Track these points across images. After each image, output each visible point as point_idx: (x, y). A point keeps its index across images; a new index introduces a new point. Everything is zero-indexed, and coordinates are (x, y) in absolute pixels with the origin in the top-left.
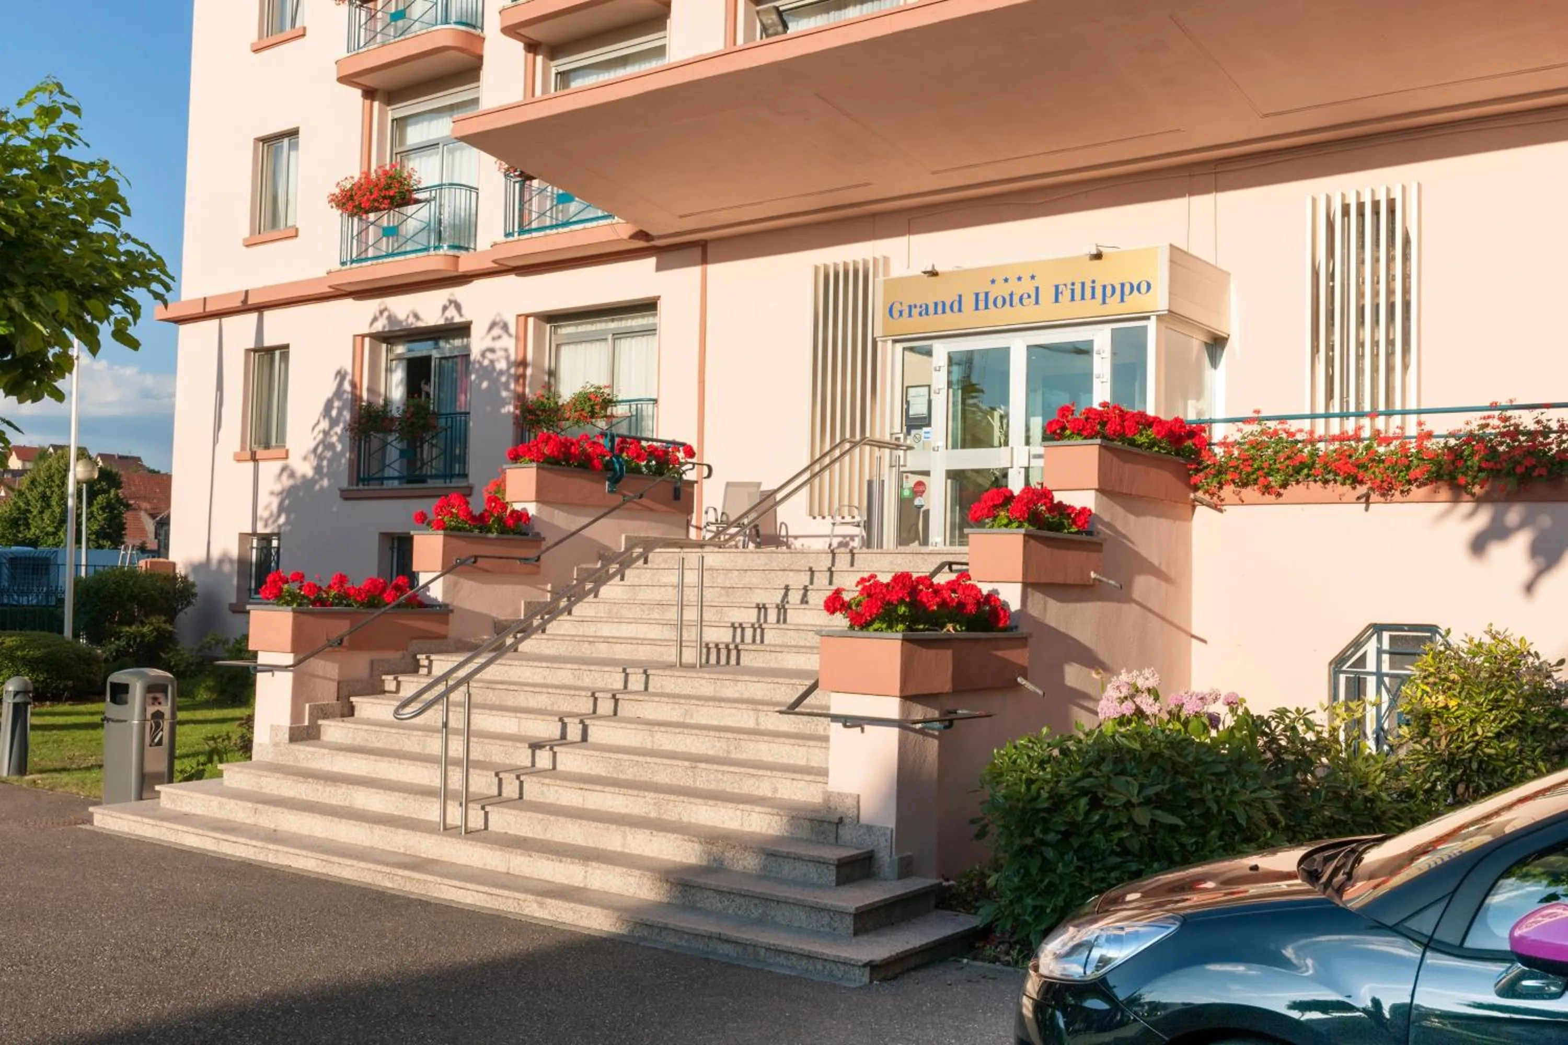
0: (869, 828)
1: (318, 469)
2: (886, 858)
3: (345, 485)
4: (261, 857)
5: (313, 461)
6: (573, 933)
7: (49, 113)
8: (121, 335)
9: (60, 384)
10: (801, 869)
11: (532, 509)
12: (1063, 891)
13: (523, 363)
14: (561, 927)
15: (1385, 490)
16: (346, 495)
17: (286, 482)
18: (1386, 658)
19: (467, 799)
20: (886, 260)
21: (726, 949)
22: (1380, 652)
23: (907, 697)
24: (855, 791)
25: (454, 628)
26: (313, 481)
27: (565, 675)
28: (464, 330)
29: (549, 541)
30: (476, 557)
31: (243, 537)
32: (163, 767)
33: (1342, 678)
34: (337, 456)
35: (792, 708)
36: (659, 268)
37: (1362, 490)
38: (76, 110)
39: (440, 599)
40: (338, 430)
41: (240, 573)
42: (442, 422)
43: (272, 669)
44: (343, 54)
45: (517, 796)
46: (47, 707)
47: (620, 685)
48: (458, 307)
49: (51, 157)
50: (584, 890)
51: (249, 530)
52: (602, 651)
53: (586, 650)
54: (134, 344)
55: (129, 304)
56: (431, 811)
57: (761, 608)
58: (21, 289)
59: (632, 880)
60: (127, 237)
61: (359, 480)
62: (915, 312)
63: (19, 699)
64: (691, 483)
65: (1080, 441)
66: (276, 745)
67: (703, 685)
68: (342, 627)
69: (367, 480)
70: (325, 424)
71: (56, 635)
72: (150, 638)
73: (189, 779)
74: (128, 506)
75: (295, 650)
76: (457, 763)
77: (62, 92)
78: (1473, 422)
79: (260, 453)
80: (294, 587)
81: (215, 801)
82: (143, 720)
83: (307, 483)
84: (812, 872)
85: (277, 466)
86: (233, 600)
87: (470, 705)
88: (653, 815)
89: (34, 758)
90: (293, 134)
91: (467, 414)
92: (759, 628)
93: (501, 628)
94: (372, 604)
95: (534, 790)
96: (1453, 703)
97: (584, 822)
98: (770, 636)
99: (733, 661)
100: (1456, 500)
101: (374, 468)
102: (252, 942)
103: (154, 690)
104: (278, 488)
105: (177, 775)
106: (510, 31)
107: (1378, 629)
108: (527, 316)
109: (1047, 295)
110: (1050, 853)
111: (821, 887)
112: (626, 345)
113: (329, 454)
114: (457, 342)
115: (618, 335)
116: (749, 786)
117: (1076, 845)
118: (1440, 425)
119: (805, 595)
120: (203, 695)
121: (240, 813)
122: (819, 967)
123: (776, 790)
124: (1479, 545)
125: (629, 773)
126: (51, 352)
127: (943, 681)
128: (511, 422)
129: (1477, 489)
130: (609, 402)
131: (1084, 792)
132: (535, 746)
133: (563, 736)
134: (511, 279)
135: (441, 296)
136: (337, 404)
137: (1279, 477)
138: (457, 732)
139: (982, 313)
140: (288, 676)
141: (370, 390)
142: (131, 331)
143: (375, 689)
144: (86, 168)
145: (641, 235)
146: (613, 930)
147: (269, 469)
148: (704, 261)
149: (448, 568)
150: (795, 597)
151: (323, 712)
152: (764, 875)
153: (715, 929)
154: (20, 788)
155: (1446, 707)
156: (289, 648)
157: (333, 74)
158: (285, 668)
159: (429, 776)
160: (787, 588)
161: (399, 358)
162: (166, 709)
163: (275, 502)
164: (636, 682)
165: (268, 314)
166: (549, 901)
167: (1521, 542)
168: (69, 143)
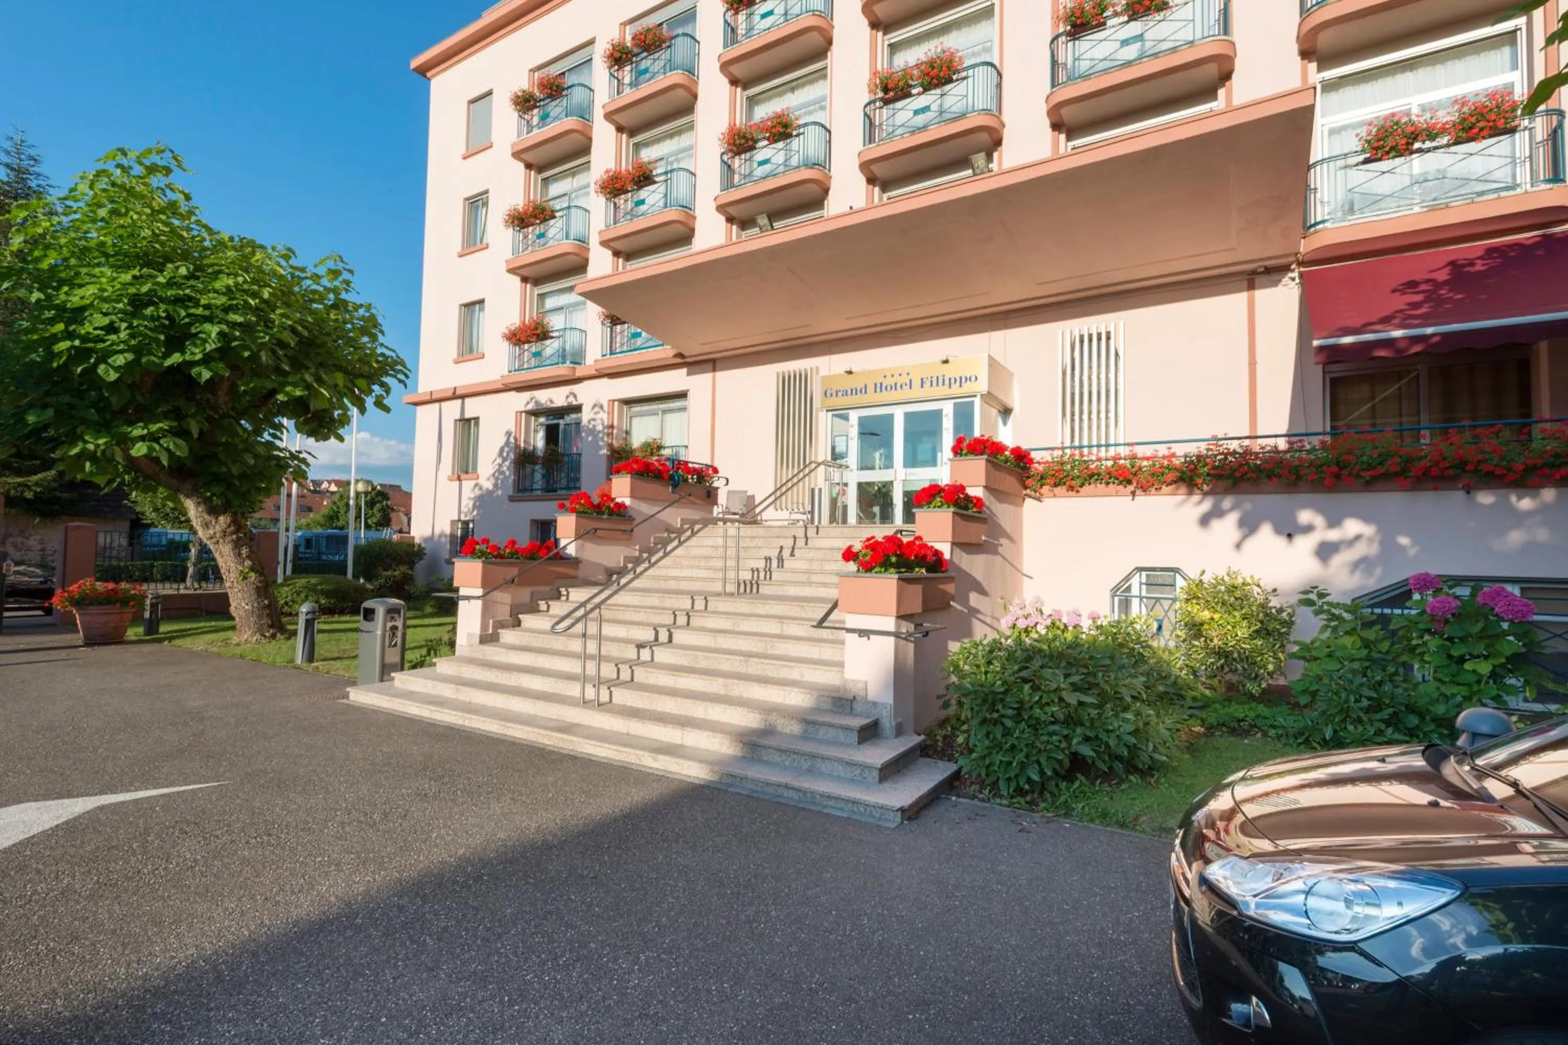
0: (875, 704)
1: (495, 485)
2: (888, 723)
3: (511, 493)
4: (460, 722)
5: (493, 481)
6: (681, 781)
7: (335, 273)
8: (379, 404)
9: (341, 431)
10: (832, 734)
11: (628, 501)
12: (1021, 750)
13: (612, 427)
14: (671, 776)
15: (1145, 488)
16: (512, 499)
17: (477, 492)
18: (1144, 587)
19: (599, 682)
20: (817, 368)
21: (791, 794)
22: (1141, 584)
23: (900, 617)
24: (864, 679)
25: (582, 572)
26: (492, 492)
27: (654, 600)
28: (578, 409)
29: (638, 521)
30: (596, 530)
31: (453, 522)
32: (397, 659)
33: (1116, 599)
34: (506, 478)
35: (820, 624)
36: (688, 374)
37: (1131, 488)
38: (351, 272)
39: (574, 554)
40: (507, 463)
41: (451, 542)
42: (566, 459)
43: (468, 598)
44: (510, 256)
45: (629, 679)
46: (336, 618)
47: (689, 607)
48: (575, 396)
49: (336, 298)
50: (682, 746)
51: (456, 518)
52: (672, 585)
53: (663, 585)
54: (387, 409)
55: (383, 385)
56: (574, 690)
57: (768, 559)
58: (313, 370)
59: (716, 740)
60: (382, 345)
61: (519, 491)
62: (840, 394)
63: (309, 617)
64: (717, 489)
65: (972, 457)
66: (471, 646)
67: (742, 605)
68: (514, 571)
69: (524, 490)
70: (499, 461)
71: (342, 577)
72: (399, 578)
73: (414, 667)
74: (393, 510)
75: (484, 585)
76: (592, 657)
77: (342, 261)
78: (1203, 446)
79: (463, 476)
80: (483, 547)
81: (430, 683)
82: (384, 631)
83: (489, 493)
84: (841, 736)
85: (473, 483)
86: (447, 556)
87: (601, 620)
88: (722, 692)
89: (318, 652)
90: (482, 302)
91: (580, 455)
92: (768, 571)
93: (610, 573)
94: (532, 558)
95: (641, 675)
96: (1217, 616)
97: (679, 699)
98: (775, 576)
99: (755, 591)
100: (1190, 493)
101: (528, 484)
102: (452, 800)
103: (392, 612)
104: (472, 496)
105: (407, 665)
106: (605, 243)
107: (1140, 569)
108: (614, 401)
109: (916, 383)
110: (1009, 723)
111: (848, 745)
112: (670, 417)
113: (501, 477)
114: (574, 416)
115: (664, 412)
116: (784, 673)
117: (1026, 717)
118: (1180, 450)
119: (793, 551)
120: (428, 610)
121: (447, 691)
122: (862, 809)
123: (803, 676)
124: (1205, 521)
125: (703, 664)
126: (336, 413)
127: (916, 606)
128: (605, 458)
129: (1205, 488)
130: (660, 447)
131: (1025, 681)
132: (640, 646)
133: (656, 639)
134: (605, 381)
135: (566, 390)
136: (506, 449)
137: (1078, 482)
138: (592, 637)
139: (878, 394)
140: (479, 603)
141: (525, 442)
142: (385, 402)
143: (533, 609)
144: (357, 307)
145: (680, 355)
146: (707, 777)
147: (468, 485)
148: (714, 370)
149: (579, 537)
150: (786, 553)
151: (501, 625)
152: (805, 737)
153: (783, 780)
154: (307, 672)
155: (1212, 619)
156: (479, 584)
157: (504, 267)
158: (478, 598)
159: (573, 666)
160: (782, 548)
161: (541, 424)
162: (399, 624)
163: (471, 504)
164: (699, 605)
165: (467, 400)
166: (660, 756)
167: (1232, 519)
168: (347, 291)
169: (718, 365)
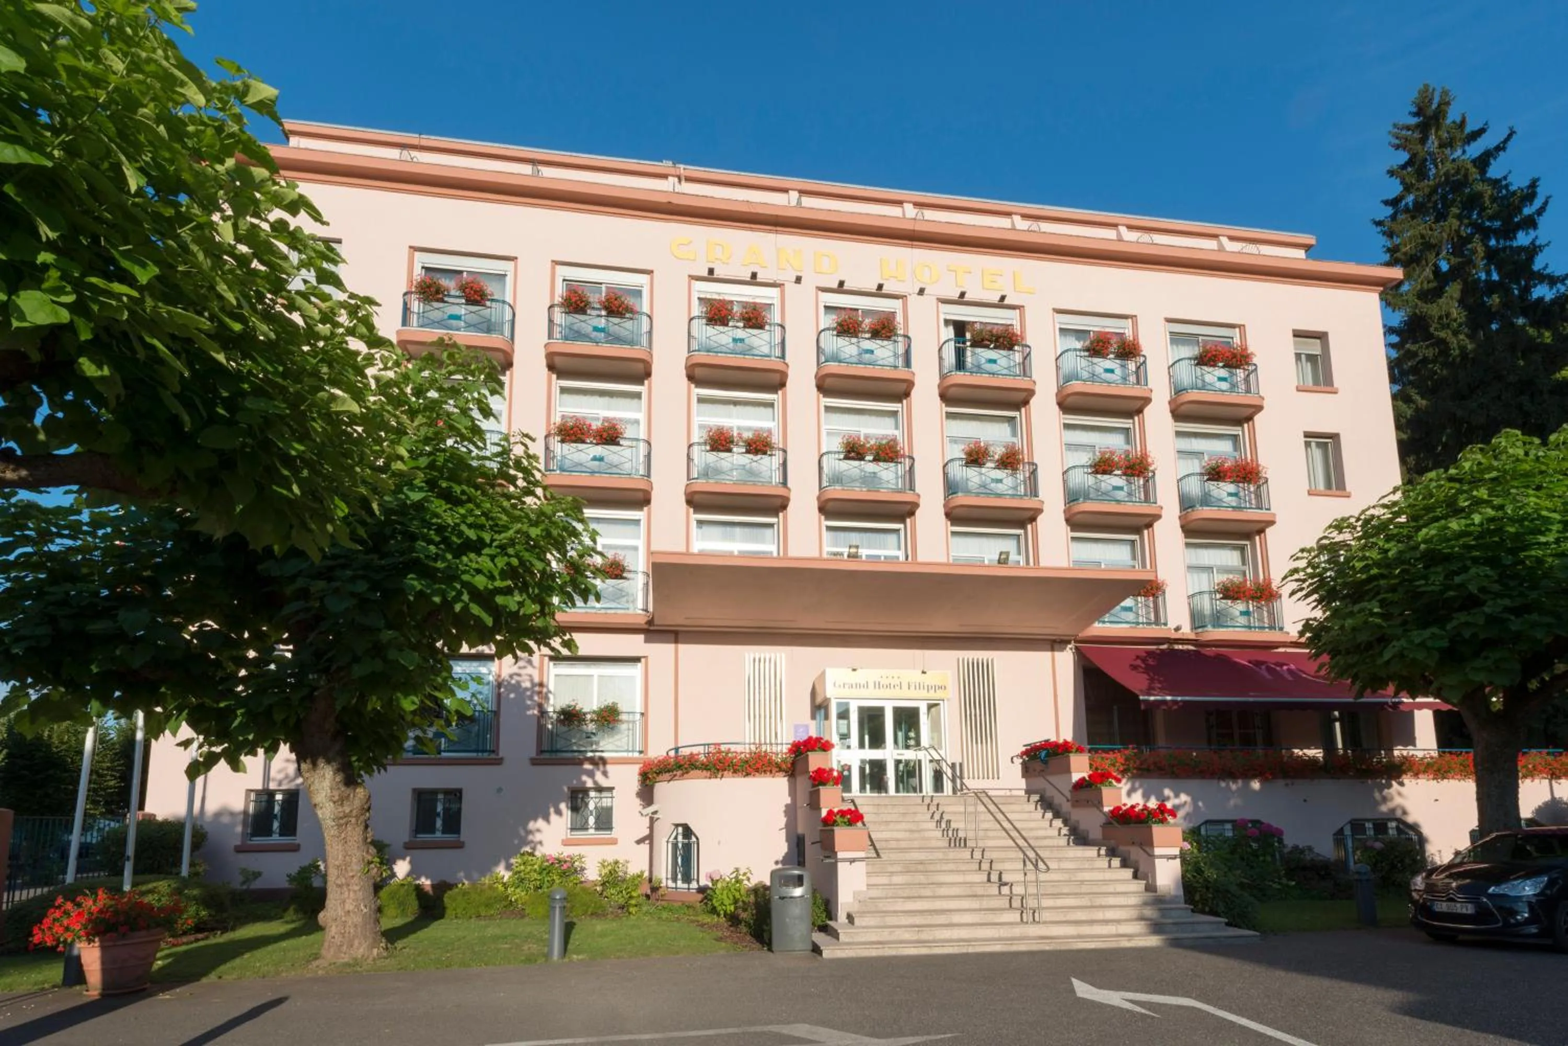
13: (542, 685)
36: (646, 641)
43: (851, 860)
51: (259, 787)
91: (495, 712)
108: (545, 656)
109: (905, 686)
139: (877, 690)
145: (650, 622)
148: (678, 642)
169: (680, 636)
